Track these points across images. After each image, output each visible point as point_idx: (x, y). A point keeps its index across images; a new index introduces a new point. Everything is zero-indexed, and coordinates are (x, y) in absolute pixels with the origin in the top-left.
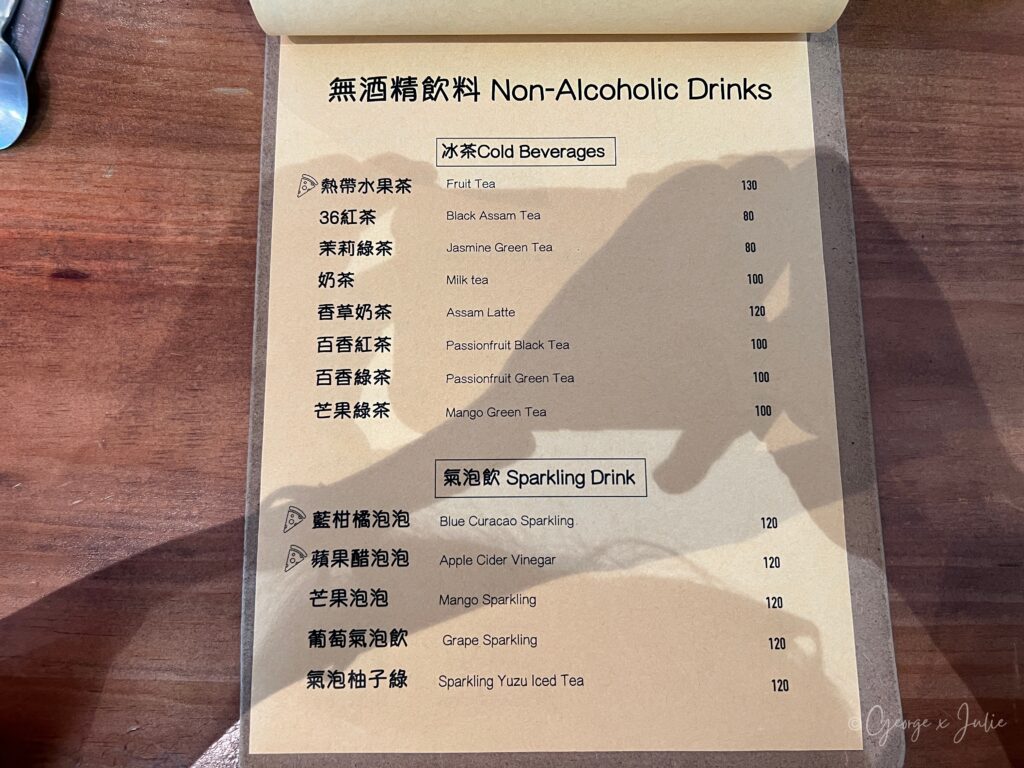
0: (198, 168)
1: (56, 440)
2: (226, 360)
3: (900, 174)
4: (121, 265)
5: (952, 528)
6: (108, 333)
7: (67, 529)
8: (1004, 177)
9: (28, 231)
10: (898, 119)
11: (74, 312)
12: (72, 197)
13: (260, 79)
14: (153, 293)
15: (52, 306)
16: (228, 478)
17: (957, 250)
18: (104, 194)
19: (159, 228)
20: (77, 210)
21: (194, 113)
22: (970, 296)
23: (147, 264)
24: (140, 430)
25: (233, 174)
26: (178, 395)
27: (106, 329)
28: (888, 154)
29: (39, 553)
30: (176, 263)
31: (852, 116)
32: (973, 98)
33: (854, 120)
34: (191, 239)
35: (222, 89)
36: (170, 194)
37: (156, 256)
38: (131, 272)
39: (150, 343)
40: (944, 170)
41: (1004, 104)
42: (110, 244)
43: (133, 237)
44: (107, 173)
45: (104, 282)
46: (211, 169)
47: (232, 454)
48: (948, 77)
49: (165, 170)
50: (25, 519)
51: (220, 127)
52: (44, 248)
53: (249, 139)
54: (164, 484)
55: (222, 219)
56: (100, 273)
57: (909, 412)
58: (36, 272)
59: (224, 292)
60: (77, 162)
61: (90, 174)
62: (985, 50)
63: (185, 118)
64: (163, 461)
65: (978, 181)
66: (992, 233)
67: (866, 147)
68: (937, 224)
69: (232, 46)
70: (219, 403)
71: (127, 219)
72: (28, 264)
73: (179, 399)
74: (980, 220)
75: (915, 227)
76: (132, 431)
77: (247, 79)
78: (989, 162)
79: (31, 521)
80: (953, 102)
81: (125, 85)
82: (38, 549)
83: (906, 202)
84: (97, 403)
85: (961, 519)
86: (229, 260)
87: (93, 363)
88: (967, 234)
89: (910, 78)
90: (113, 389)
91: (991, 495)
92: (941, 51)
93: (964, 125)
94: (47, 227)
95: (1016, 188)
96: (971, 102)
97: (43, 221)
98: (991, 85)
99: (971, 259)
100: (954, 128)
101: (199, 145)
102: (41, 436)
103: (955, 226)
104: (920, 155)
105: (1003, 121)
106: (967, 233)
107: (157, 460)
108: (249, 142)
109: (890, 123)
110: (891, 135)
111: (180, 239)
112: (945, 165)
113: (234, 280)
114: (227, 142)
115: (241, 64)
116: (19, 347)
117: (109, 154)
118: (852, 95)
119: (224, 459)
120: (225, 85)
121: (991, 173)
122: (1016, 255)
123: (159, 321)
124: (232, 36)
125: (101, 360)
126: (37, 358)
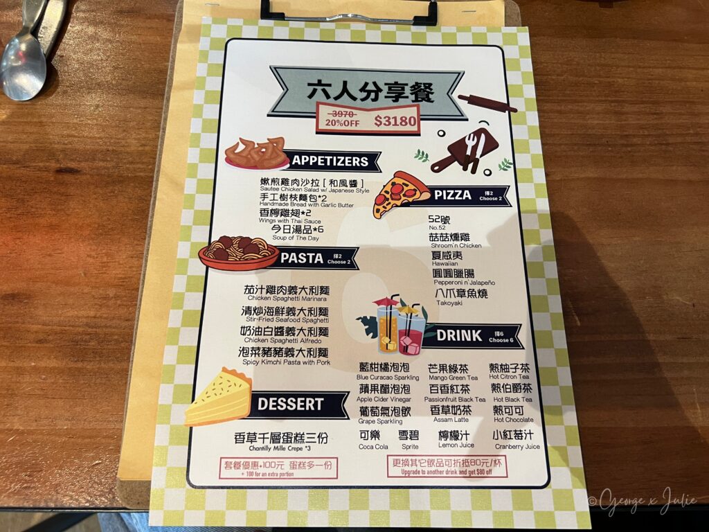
1: (53, 272)
7: (58, 329)
10: (586, 76)
15: (55, 189)
17: (629, 149)
19: (126, 142)
22: (640, 176)
29: (37, 345)
32: (630, 64)
33: (559, 77)
34: (147, 148)
38: (108, 168)
40: (616, 104)
41: (650, 67)
42: (95, 152)
43: (110, 148)
54: (125, 298)
58: (47, 169)
62: (634, 38)
72: (41, 164)
73: (137, 245)
78: (644, 99)
79: (33, 324)
80: (618, 67)
82: (37, 342)
83: (596, 122)
87: (80, 224)
88: (635, 140)
89: (591, 53)
90: (93, 239)
91: (667, 294)
93: (626, 79)
95: (662, 113)
96: (629, 67)
103: (626, 135)
105: (650, 77)
109: (581, 79)
111: (140, 149)
121: (646, 105)
123: (125, 198)
126: (42, 221)
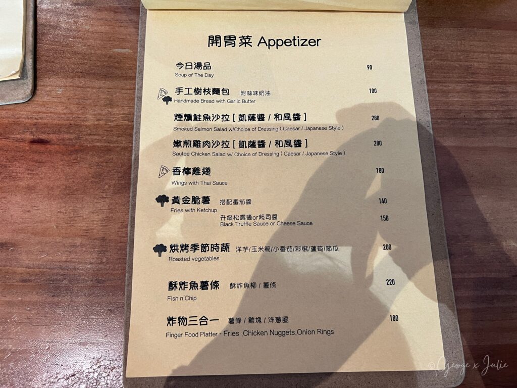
0: (105, 88)
2: (120, 182)
3: (452, 86)
4: (66, 136)
5: (488, 258)
6: (59, 170)
8: (502, 87)
9: (18, 120)
11: (42, 160)
12: (41, 103)
13: (136, 45)
14: (83, 150)
16: (122, 242)
18: (57, 101)
20: (43, 109)
21: (103, 61)
23: (79, 136)
24: (76, 219)
25: (123, 91)
26: (95, 201)
27: (58, 168)
28: (445, 77)
30: (95, 135)
31: (427, 60)
35: (117, 50)
36: (91, 101)
37: (85, 131)
39: (81, 175)
44: (59, 91)
45: (58, 145)
46: (112, 88)
47: (124, 230)
48: (472, 41)
49: (88, 89)
50: (15, 266)
51: (116, 68)
52: (27, 128)
53: (131, 73)
55: (118, 113)
56: (55, 140)
57: (463, 201)
59: (119, 148)
60: (44, 86)
61: (50, 91)
63: (99, 64)
64: (88, 234)
65: (489, 89)
66: (498, 114)
67: (434, 74)
68: (470, 110)
69: (122, 29)
70: (117, 204)
71: (69, 114)
74: (491, 108)
75: (461, 111)
76: (72, 219)
77: (129, 45)
81: (68, 48)
84: (54, 206)
85: (492, 254)
86: (122, 133)
92: (467, 29)
94: (28, 118)
97: (26, 115)
98: (492, 44)
99: (488, 126)
100: (476, 64)
101: (105, 77)
102: (23, 223)
104: (461, 77)
106: (486, 114)
107: (85, 234)
108: (131, 75)
110: (447, 68)
112: (472, 82)
113: (124, 142)
114: (120, 75)
115: (126, 37)
116: (13, 178)
117: (60, 81)
118: (426, 49)
119: (119, 233)
120: (117, 48)
122: (510, 124)
124: (122, 24)
125: (55, 184)
